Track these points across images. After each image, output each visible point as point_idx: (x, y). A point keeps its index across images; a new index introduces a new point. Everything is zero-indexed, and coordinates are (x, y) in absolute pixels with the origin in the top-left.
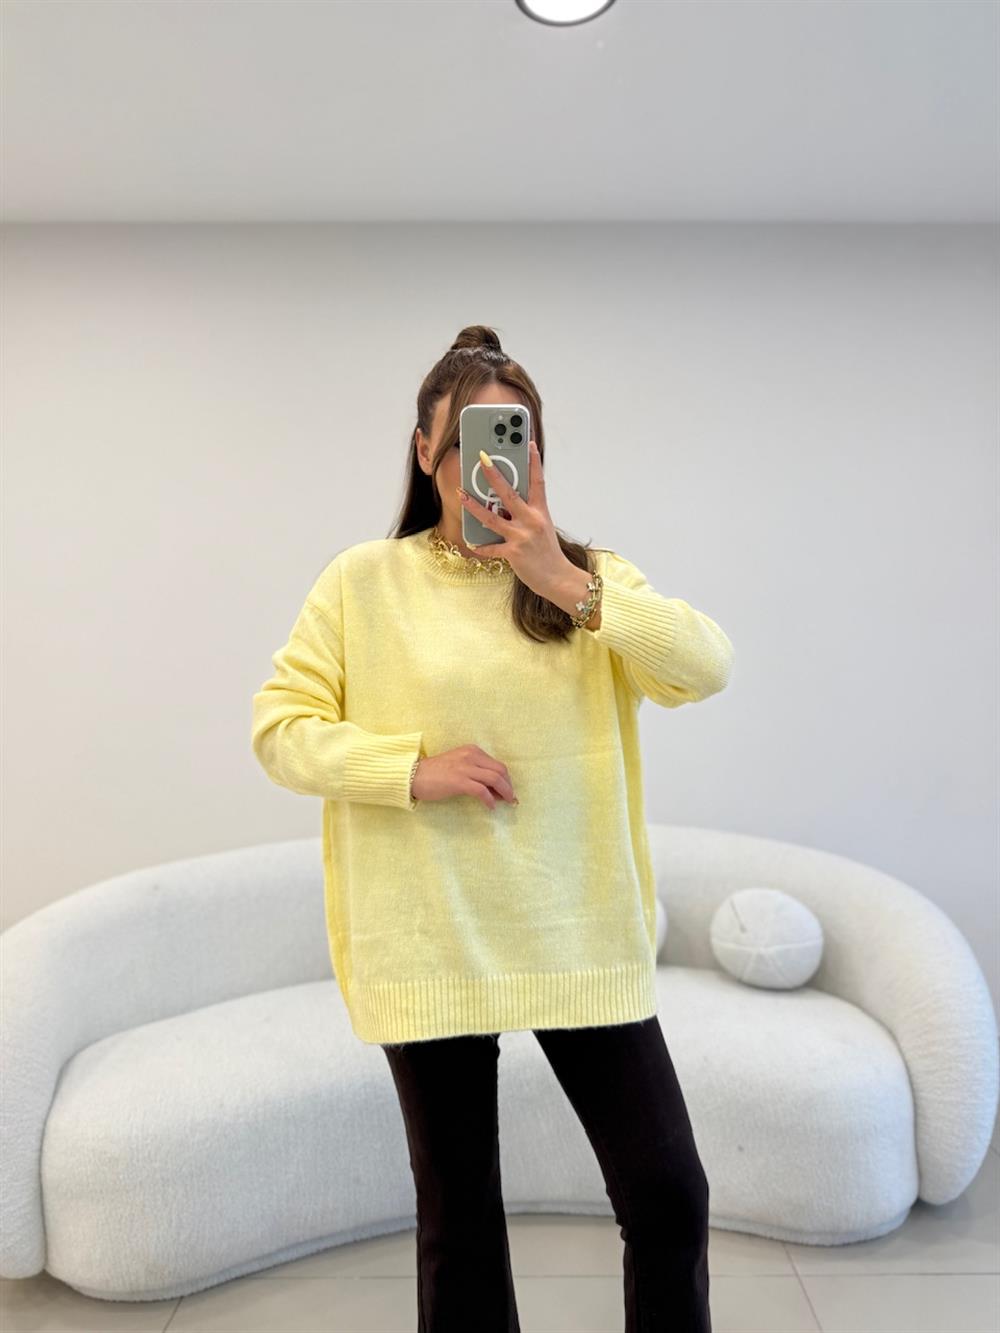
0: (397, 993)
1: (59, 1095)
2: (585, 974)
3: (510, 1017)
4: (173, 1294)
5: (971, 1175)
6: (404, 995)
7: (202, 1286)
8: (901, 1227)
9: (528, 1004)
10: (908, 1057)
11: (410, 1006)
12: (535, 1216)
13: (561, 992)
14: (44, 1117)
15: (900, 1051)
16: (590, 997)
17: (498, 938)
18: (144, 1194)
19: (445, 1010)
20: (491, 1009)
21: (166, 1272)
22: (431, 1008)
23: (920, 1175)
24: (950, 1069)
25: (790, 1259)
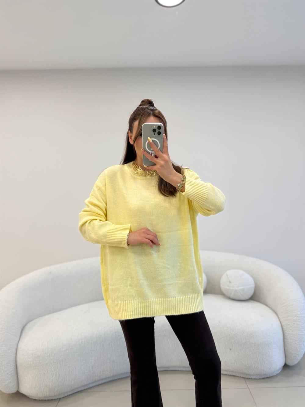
0: (123, 305)
1: (21, 337)
2: (180, 298)
3: (157, 312)
4: (58, 397)
5: (301, 356)
6: (125, 305)
7: (66, 395)
8: (280, 373)
9: (163, 308)
10: (281, 320)
11: (127, 308)
12: (167, 371)
13: (173, 304)
14: (17, 344)
15: (279, 318)
16: (182, 305)
17: (153, 287)
18: (48, 367)
19: (137, 310)
20: (151, 310)
21: (55, 391)
22: (133, 309)
23: (286, 356)
24: (294, 324)
25: (246, 383)
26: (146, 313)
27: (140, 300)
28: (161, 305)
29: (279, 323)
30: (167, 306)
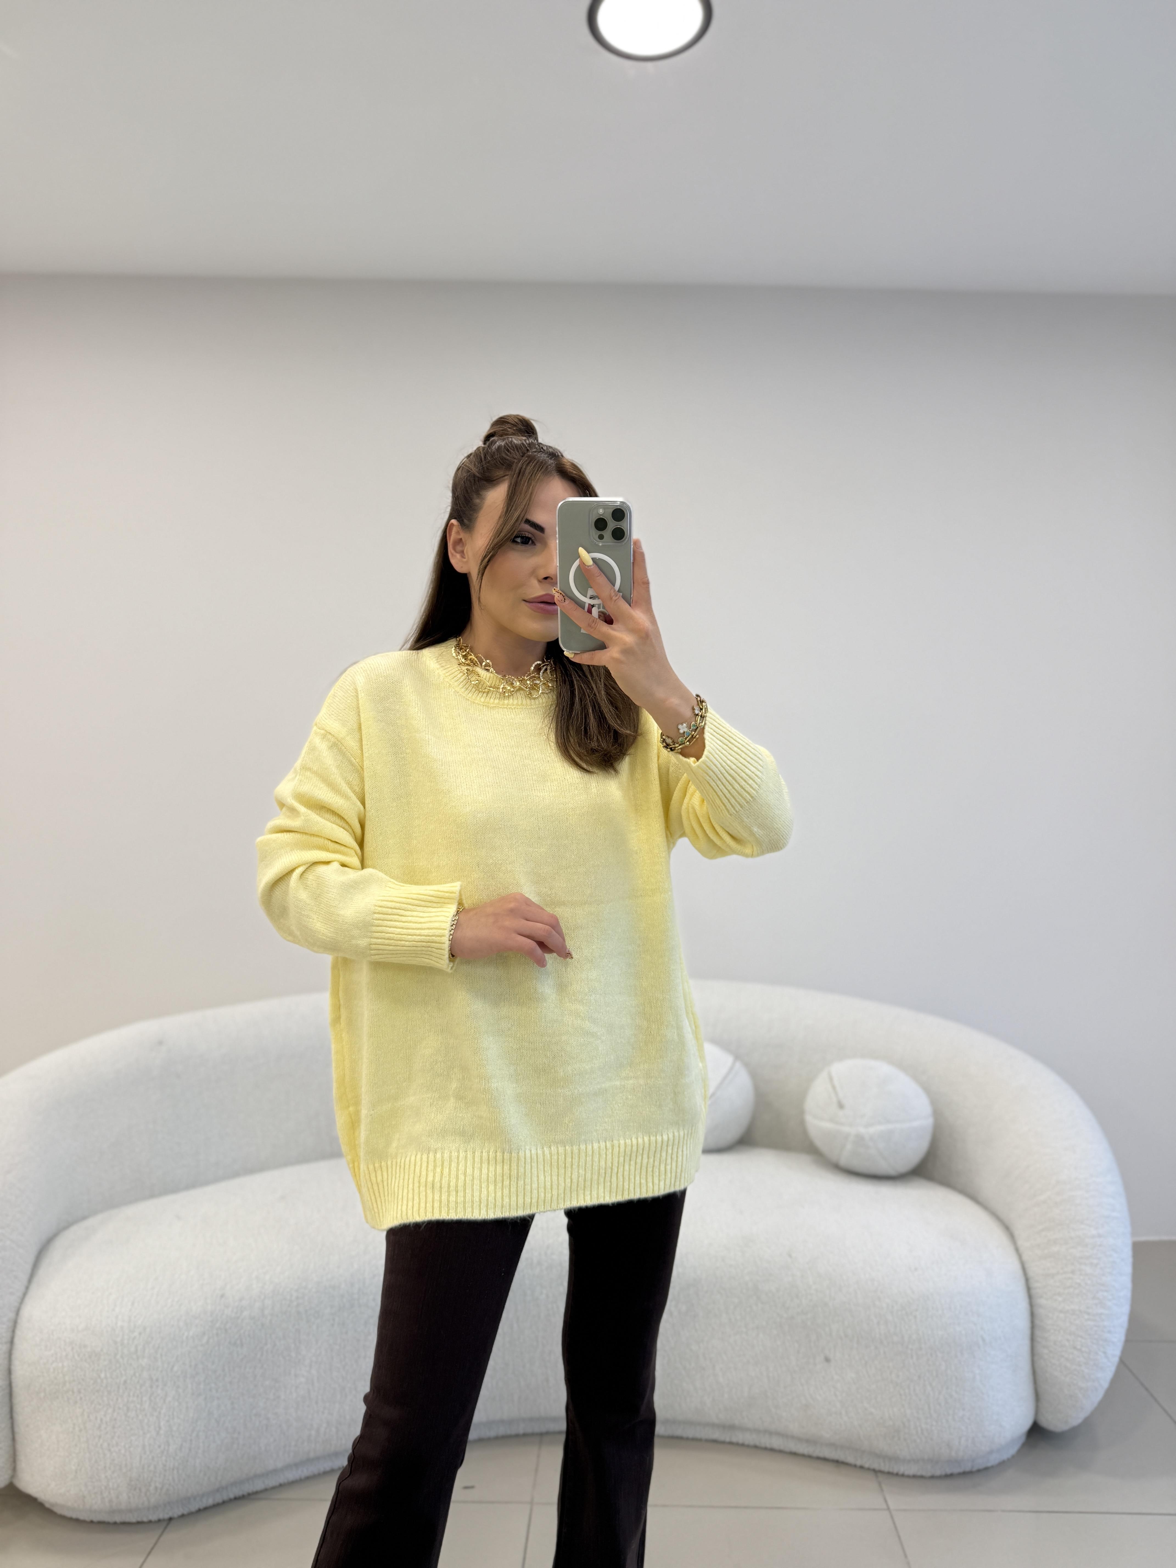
1: (36, 1280)
4: (162, 1515)
5: (1097, 1396)
7: (194, 1507)
8: (1013, 1457)
10: (1025, 1257)
14: (17, 1304)
15: (1018, 1251)
18: (129, 1396)
21: (152, 1488)
23: (1037, 1396)
24: (1073, 1272)
25: (882, 1490)
26: (506, 1200)
27: (488, 1152)
28: (562, 1171)
29: (1015, 1266)
30: (582, 1172)
